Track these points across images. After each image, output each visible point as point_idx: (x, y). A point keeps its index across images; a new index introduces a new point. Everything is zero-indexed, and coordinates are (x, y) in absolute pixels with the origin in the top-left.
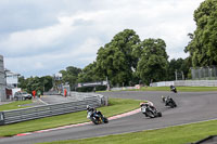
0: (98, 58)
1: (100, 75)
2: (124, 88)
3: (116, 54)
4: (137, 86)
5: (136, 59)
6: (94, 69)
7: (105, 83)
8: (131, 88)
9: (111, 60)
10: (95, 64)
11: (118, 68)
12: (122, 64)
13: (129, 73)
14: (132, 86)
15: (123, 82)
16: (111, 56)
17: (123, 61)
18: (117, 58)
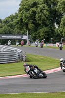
0: (20, 10)
1: (21, 29)
2: (45, 45)
3: (40, 6)
5: (61, 15)
6: (15, 20)
7: (25, 37)
10: (16, 16)
11: (40, 22)
12: (46, 19)
13: (51, 30)
14: (53, 43)
15: (45, 38)
16: (34, 9)
17: (47, 16)
18: (41, 11)
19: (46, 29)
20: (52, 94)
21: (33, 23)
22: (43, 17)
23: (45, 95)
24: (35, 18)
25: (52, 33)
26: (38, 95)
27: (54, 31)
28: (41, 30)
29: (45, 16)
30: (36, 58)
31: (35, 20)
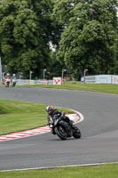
2: (31, 82)
4: (57, 81)
8: (45, 82)
9: (11, 24)
11: (22, 41)
12: (32, 35)
13: (44, 54)
14: (48, 79)
15: (32, 69)
16: (11, 17)
17: (33, 30)
18: (23, 22)
19: (32, 53)
20: (49, 171)
21: (9, 43)
22: (26, 32)
23: (37, 174)
24: (12, 33)
25: (46, 61)
26: (23, 174)
27: (48, 56)
28: (23, 55)
29: (30, 29)
30: (18, 106)
31: (13, 37)
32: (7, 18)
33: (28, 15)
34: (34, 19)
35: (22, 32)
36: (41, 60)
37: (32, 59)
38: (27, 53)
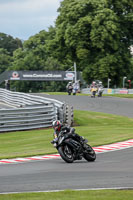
0: (60, 21)
1: (62, 59)
2: (109, 91)
6: (49, 42)
8: (124, 91)
9: (88, 26)
10: (52, 34)
11: (100, 45)
12: (111, 38)
13: (124, 60)
14: (128, 88)
15: (110, 77)
16: (88, 18)
17: (113, 32)
18: (101, 23)
19: (111, 58)
20: (129, 192)
21: (85, 46)
22: (105, 35)
23: (114, 194)
24: (89, 36)
25: (126, 67)
26: (100, 194)
27: (128, 62)
28: (101, 60)
29: (109, 32)
30: (94, 118)
31: (89, 40)
32: (84, 19)
33: (107, 15)
34: (114, 21)
35: (100, 34)
36: (121, 66)
37: (111, 65)
38: (105, 59)
